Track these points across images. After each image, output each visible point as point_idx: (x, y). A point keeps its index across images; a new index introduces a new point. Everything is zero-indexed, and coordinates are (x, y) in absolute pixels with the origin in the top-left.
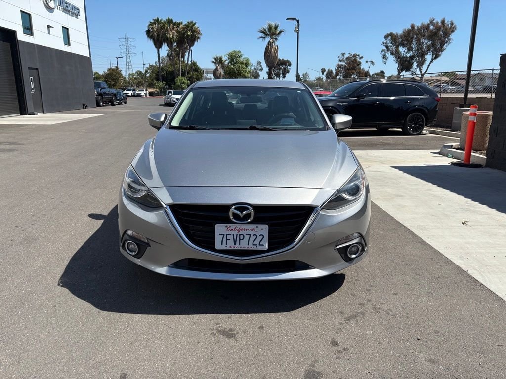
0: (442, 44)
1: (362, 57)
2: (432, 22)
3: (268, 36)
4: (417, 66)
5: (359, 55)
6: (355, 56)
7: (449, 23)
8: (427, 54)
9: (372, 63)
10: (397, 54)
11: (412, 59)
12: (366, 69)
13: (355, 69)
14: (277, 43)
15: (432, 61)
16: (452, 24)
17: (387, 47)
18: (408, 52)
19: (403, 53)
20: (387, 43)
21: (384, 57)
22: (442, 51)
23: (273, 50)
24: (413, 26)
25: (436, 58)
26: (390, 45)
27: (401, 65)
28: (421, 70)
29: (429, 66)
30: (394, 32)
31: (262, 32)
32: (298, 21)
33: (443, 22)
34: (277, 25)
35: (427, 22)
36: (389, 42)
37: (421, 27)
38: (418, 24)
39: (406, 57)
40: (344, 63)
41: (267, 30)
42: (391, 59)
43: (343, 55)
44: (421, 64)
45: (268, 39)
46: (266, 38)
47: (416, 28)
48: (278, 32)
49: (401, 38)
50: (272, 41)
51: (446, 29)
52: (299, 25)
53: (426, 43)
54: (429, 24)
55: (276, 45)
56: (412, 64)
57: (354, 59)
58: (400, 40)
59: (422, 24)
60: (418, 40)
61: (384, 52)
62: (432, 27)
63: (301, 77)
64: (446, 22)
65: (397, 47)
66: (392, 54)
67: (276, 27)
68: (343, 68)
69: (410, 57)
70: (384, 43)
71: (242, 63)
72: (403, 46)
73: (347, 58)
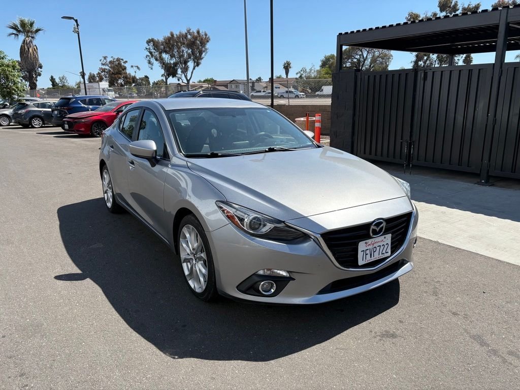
0: (201, 53)
1: (126, 62)
2: (189, 31)
3: (21, 34)
4: (182, 72)
5: (122, 60)
6: (118, 60)
7: (203, 34)
8: (189, 61)
9: (138, 68)
10: (161, 60)
11: (176, 66)
12: (133, 74)
13: (121, 74)
14: (35, 42)
15: (194, 69)
16: (206, 35)
17: (151, 53)
18: (171, 59)
19: (166, 59)
20: (149, 49)
21: (150, 62)
22: (201, 59)
23: (31, 50)
24: (172, 35)
25: (198, 65)
26: (153, 51)
27: (167, 71)
28: (186, 77)
29: (192, 73)
30: (156, 39)
31: (12, 28)
32: (76, 21)
33: (198, 32)
34: (32, 22)
35: (184, 31)
36: (151, 48)
37: (180, 35)
38: (176, 33)
39: (171, 64)
40: (107, 67)
41: (19, 26)
42: (157, 65)
43: (105, 58)
44: (185, 70)
45: (22, 37)
46: (20, 36)
47: (175, 36)
48: (35, 29)
49: (162, 45)
50: (28, 40)
51: (202, 39)
52: (78, 25)
53: (186, 51)
54: (186, 34)
55: (34, 44)
56: (177, 71)
57: (118, 64)
58: (162, 47)
59: (180, 33)
60: (179, 48)
61: (148, 58)
62: (189, 37)
63: (57, 81)
64: (201, 32)
65: (160, 53)
66: (156, 60)
67: (32, 24)
68: (107, 72)
69: (174, 63)
70: (147, 49)
71: (8, 66)
72: (166, 52)
73: (110, 62)
